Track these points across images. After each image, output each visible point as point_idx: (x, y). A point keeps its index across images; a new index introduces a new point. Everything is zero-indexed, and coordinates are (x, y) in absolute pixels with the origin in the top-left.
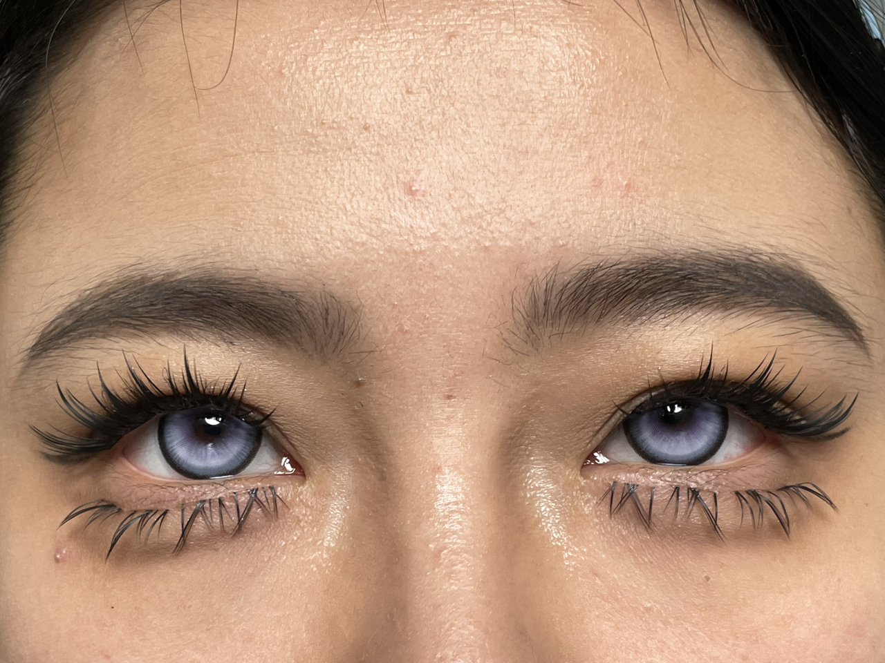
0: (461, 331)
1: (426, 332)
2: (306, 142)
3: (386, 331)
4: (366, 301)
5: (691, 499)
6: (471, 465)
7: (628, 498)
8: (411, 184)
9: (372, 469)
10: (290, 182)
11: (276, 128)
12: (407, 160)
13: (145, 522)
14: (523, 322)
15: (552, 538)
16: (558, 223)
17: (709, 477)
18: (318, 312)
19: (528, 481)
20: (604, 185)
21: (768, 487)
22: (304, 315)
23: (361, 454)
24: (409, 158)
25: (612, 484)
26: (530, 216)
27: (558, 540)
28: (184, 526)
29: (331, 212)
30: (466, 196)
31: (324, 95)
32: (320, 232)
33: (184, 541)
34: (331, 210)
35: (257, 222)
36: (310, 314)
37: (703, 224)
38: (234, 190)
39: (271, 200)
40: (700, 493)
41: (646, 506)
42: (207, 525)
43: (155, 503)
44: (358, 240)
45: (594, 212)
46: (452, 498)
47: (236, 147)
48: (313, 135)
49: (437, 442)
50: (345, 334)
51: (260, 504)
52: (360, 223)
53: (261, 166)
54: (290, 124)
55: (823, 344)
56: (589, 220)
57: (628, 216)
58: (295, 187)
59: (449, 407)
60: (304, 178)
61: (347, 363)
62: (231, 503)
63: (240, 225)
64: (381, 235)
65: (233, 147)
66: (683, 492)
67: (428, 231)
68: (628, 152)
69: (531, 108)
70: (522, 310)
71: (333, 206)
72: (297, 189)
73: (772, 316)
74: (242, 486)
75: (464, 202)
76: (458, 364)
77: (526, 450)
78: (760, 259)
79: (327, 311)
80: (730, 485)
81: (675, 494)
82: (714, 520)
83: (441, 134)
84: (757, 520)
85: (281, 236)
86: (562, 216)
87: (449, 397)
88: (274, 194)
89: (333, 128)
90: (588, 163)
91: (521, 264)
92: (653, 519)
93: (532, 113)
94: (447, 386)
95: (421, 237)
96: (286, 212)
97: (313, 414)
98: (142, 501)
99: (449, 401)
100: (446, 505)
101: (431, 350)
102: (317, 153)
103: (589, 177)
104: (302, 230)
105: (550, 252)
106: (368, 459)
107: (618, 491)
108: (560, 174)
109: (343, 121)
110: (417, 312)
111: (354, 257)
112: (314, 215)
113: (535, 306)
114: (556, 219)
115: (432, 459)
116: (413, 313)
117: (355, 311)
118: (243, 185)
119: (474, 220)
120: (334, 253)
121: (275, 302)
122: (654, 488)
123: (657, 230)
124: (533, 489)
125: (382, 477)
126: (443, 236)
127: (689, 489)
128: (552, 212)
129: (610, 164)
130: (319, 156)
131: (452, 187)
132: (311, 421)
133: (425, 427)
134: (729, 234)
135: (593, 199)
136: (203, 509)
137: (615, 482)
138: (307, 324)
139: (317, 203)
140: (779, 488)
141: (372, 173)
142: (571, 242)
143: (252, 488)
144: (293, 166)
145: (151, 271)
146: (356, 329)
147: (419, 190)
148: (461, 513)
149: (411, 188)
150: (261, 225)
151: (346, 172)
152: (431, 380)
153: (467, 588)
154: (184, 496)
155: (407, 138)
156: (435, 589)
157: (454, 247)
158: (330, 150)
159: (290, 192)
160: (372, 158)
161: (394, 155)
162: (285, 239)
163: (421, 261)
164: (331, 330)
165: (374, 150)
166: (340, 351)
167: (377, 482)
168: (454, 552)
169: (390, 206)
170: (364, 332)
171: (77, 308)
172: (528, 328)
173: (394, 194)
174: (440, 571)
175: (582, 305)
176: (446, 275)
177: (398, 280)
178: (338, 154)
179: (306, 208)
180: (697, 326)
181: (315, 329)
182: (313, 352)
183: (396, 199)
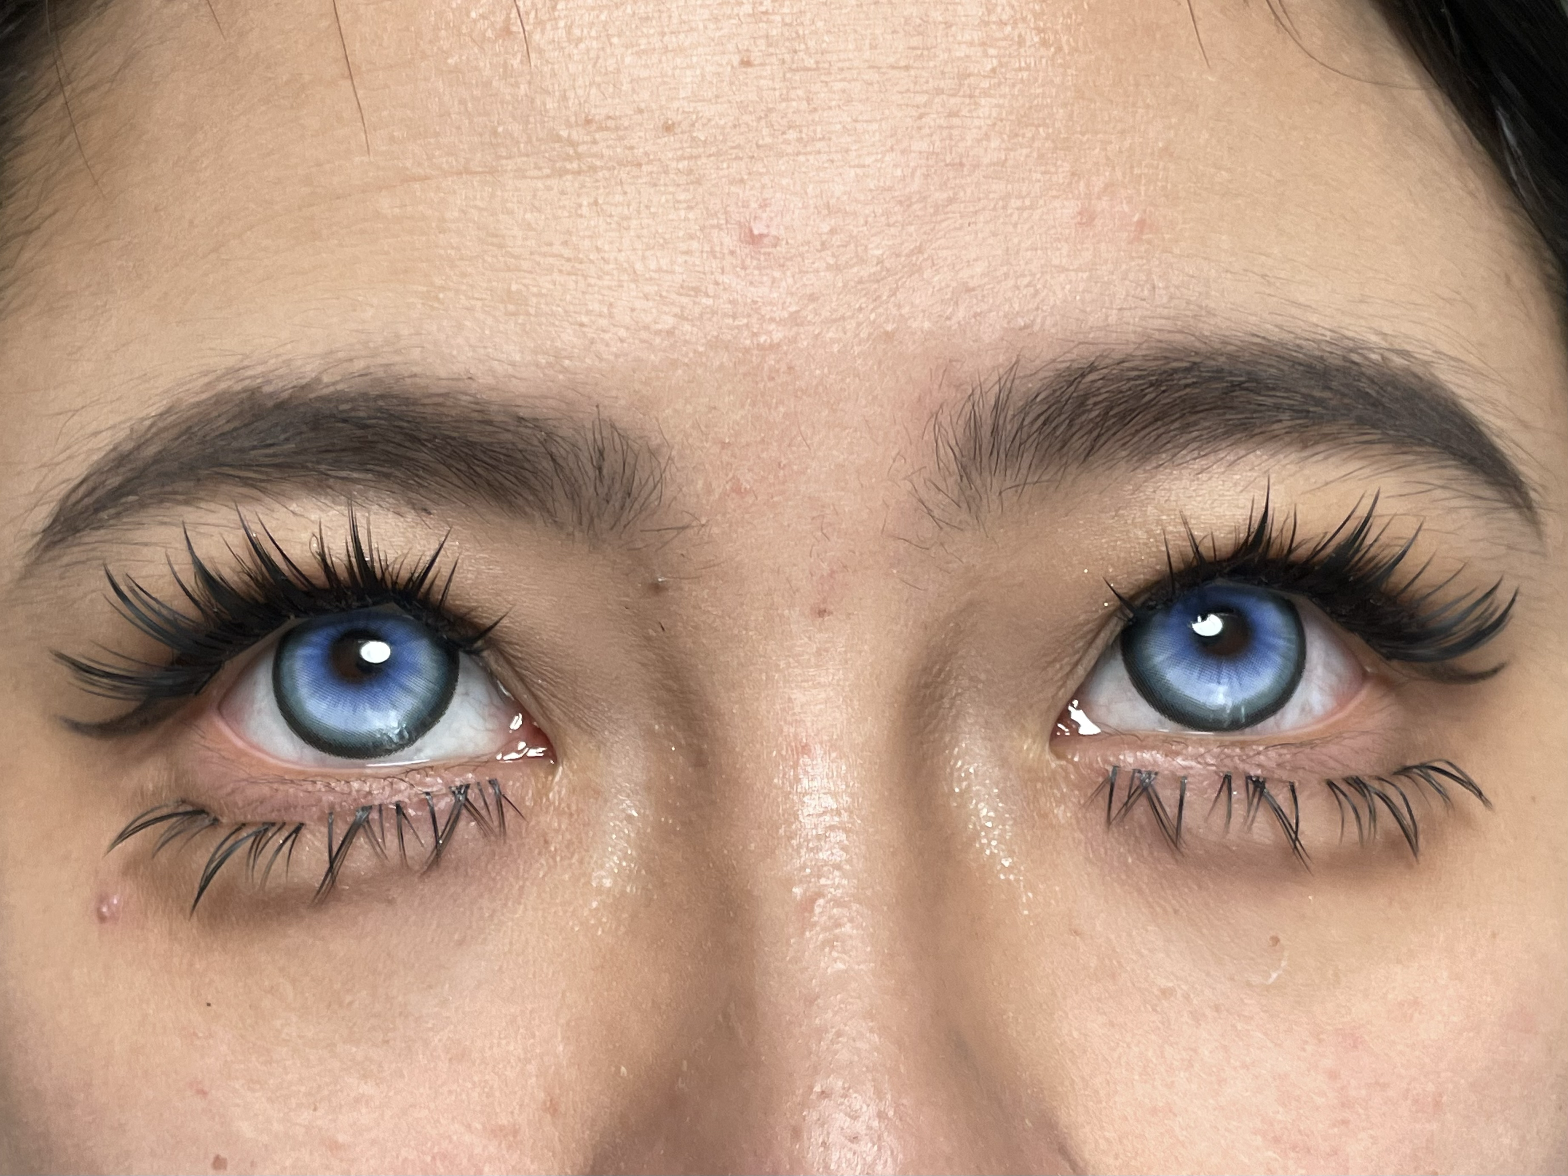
0: (843, 489)
1: (782, 493)
2: (558, 155)
3: (709, 490)
4: (673, 436)
5: (1253, 797)
6: (860, 740)
7: (1140, 794)
8: (752, 224)
9: (679, 746)
10: (529, 224)
12: (744, 182)
13: (261, 846)
14: (954, 466)
15: (999, 868)
16: (1017, 288)
17: (1280, 755)
18: (586, 455)
19: (955, 764)
20: (1098, 222)
21: (1379, 771)
22: (560, 461)
23: (658, 717)
25: (1110, 769)
26: (964, 274)
27: (1010, 870)
28: (334, 854)
29: (608, 277)
30: (852, 246)
31: (590, 68)
32: (588, 313)
33: (333, 881)
35: (470, 294)
36: (571, 460)
37: (1272, 291)
38: (423, 239)
39: (495, 257)
40: (1267, 785)
41: (1171, 810)
42: (376, 853)
43: (279, 811)
44: (659, 327)
45: (1079, 268)
47: (426, 164)
48: (570, 142)
49: (799, 696)
50: (634, 496)
51: (475, 813)
52: (661, 296)
53: (475, 197)
54: (527, 122)
55: (1467, 513)
56: (1070, 282)
57: (1141, 274)
59: (820, 631)
60: (557, 218)
61: (635, 549)
62: (420, 813)
63: (437, 299)
64: (700, 317)
65: (420, 164)
66: (1238, 786)
67: (783, 309)
68: (1140, 166)
69: (966, 88)
70: (952, 442)
71: (611, 266)
73: (1383, 461)
74: (440, 781)
75: (849, 253)
76: (838, 551)
78: (1366, 358)
79: (602, 454)
80: (1317, 769)
81: (1225, 788)
82: (1292, 832)
83: (803, 136)
84: (1366, 832)
85: (516, 321)
86: (1022, 275)
87: (822, 613)
88: (501, 246)
89: (607, 129)
90: (1069, 185)
91: (952, 361)
92: (1185, 835)
93: (971, 97)
94: (818, 593)
95: (772, 320)
96: (525, 278)
97: (572, 643)
98: (254, 805)
99: (820, 620)
100: (819, 816)
101: (789, 526)
102: (579, 173)
103: (1071, 207)
104: (554, 308)
105: (1002, 339)
106: (672, 727)
107: (1122, 783)
108: (1019, 202)
109: (626, 115)
110: (764, 455)
111: (653, 356)
112: (576, 282)
113: (976, 439)
114: (1011, 282)
115: (792, 730)
116: (759, 457)
117: (653, 453)
118: (442, 231)
119: (866, 286)
120: (615, 349)
121: (507, 437)
122: (1185, 777)
123: (1193, 299)
124: (964, 779)
125: (700, 760)
126: (811, 317)
127: (1249, 777)
128: (1005, 269)
129: (1109, 186)
130: (581, 179)
131: (825, 228)
132: (569, 656)
133: (778, 670)
135: (1078, 246)
136: (368, 822)
137: (1115, 767)
138: (565, 476)
139: (581, 262)
140: (1395, 770)
141: (681, 206)
142: (1039, 321)
143: (458, 784)
144: (535, 196)
145: (269, 382)
146: (655, 487)
147: (767, 236)
148: (847, 831)
149: (751, 231)
150: (477, 299)
151: (634, 205)
152: (788, 581)
153: (862, 966)
154: (331, 798)
155: (742, 143)
156: (807, 969)
157: (830, 335)
158: (602, 168)
159: (531, 243)
160: (683, 180)
161: (721, 173)
162: (524, 324)
163: (773, 362)
164: (609, 489)
165: (682, 165)
166: (625, 527)
167: (690, 769)
168: (837, 902)
169: (714, 266)
170: (669, 492)
171: (131, 453)
172: (961, 477)
173: (722, 244)
174: (814, 936)
175: (1058, 433)
176: (817, 386)
177: (732, 398)
178: (619, 173)
179: (560, 271)
180: (1255, 474)
181: (580, 487)
182: (574, 527)
183: (726, 251)
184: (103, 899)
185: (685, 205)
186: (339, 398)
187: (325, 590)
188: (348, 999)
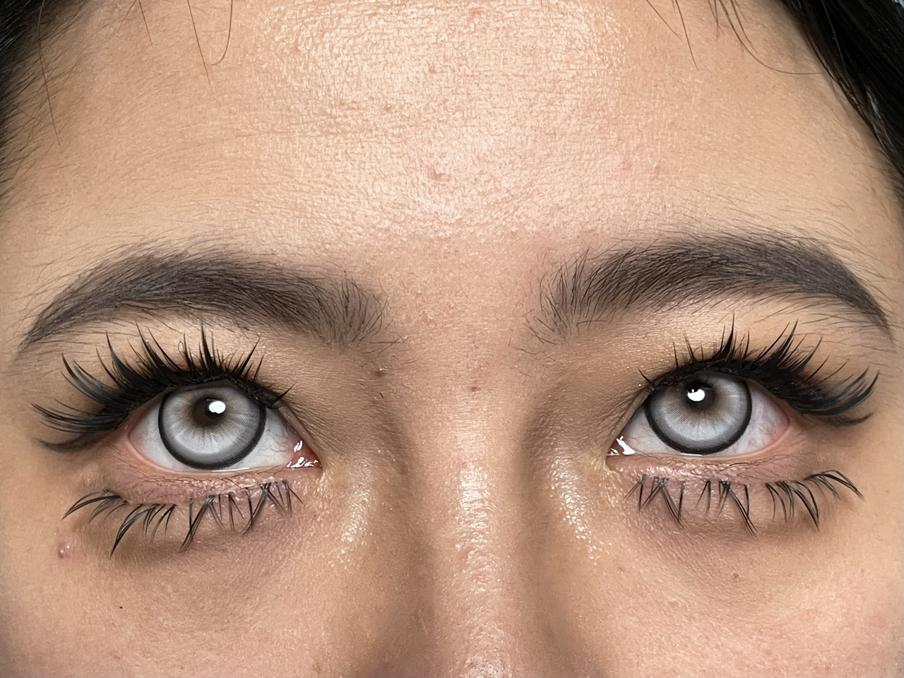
0: (486, 321)
1: (451, 322)
2: (325, 123)
3: (409, 320)
4: (389, 290)
5: (723, 493)
6: (496, 460)
7: (658, 491)
8: (435, 168)
9: (392, 462)
10: (308, 164)
11: (292, 107)
12: (430, 142)
13: (151, 517)
14: (550, 309)
15: (577, 532)
16: (587, 207)
17: (739, 469)
18: (338, 299)
19: (553, 473)
20: (634, 168)
21: (795, 477)
22: (323, 302)
23: (380, 446)
24: (432, 140)
25: (641, 476)
26: (557, 199)
27: (583, 533)
28: (192, 523)
29: (352, 197)
30: (492, 181)
31: (343, 73)
32: (340, 217)
33: (192, 538)
34: (352, 194)
35: (273, 205)
36: (330, 301)
37: (734, 207)
38: (247, 171)
39: (288, 183)
40: (731, 487)
41: (675, 500)
42: (217, 522)
43: (162, 497)
44: (381, 226)
45: (623, 195)
46: (477, 495)
47: (249, 126)
48: (331, 116)
49: (461, 436)
50: (366, 322)
51: (274, 500)
52: (382, 208)
53: (277, 147)
54: (307, 103)
55: (850, 330)
56: (618, 204)
57: (658, 199)
58: (314, 170)
59: (473, 399)
60: (324, 161)
61: (367, 353)
62: (243, 499)
63: (255, 208)
64: (405, 221)
65: (246, 127)
66: (715, 486)
67: (452, 217)
68: (657, 134)
69: (558, 88)
70: (550, 296)
71: (354, 190)
72: (316, 173)
73: (801, 302)
74: (254, 481)
75: (490, 186)
76: (484, 354)
77: (550, 441)
78: (789, 243)
79: (347, 298)
80: (760, 476)
81: (707, 488)
82: (745, 515)
83: (465, 116)
84: (788, 512)
85: (299, 221)
86: (590, 200)
87: (474, 389)
88: (291, 177)
89: (353, 109)
90: (617, 146)
91: (550, 250)
92: (684, 515)
93: (560, 93)
94: (472, 378)
95: (446, 223)
96: (304, 196)
97: (330, 404)
98: (148, 494)
99: (473, 393)
100: (471, 503)
101: (455, 341)
102: (336, 134)
103: (618, 159)
104: (321, 214)
105: (578, 237)
106: (388, 451)
107: (648, 484)
108: (588, 156)
109: (363, 101)
111: (377, 243)
112: (334, 199)
113: (564, 294)
114: (584, 204)
115: (456, 454)
116: (438, 302)
117: (377, 299)
118: (259, 167)
119: (501, 205)
120: (355, 239)
121: (293, 288)
122: (684, 482)
123: (688, 214)
124: (558, 482)
125: (403, 470)
126: (468, 222)
127: (721, 482)
128: (580, 196)
129: (640, 146)
130: (338, 138)
131: (477, 171)
132: (328, 411)
133: (449, 421)
134: (759, 218)
135: (622, 182)
136: (212, 504)
137: (644, 475)
138: (326, 312)
139: (337, 187)
140: (805, 477)
141: (395, 156)
142: (600, 227)
143: (264, 483)
144: (311, 147)
145: (158, 252)
146: (378, 318)
147: (444, 174)
148: (487, 511)
149: (435, 172)
150: (277, 208)
151: (367, 155)
152: (455, 372)
153: (495, 590)
154: (192, 490)
155: (430, 119)
156: (463, 591)
157: (480, 233)
158: (350, 132)
159: (309, 175)
160: (394, 140)
161: (417, 137)
162: (304, 223)
163: (446, 248)
164: (352, 318)
165: (396, 131)
166: (361, 340)
167: (398, 476)
168: (481, 553)
169: (413, 191)
170: (386, 321)
171: (79, 290)
172: (555, 315)
173: (418, 179)
174: (468, 573)
175: (611, 291)
176: (472, 261)
177: (422, 268)
178: (359, 136)
179: (325, 192)
180: (727, 312)
181: (335, 318)
182: (331, 340)
183: (420, 183)
184: (61, 545)
185: (397, 155)
186: (197, 263)
187: (187, 372)
188: (201, 605)
